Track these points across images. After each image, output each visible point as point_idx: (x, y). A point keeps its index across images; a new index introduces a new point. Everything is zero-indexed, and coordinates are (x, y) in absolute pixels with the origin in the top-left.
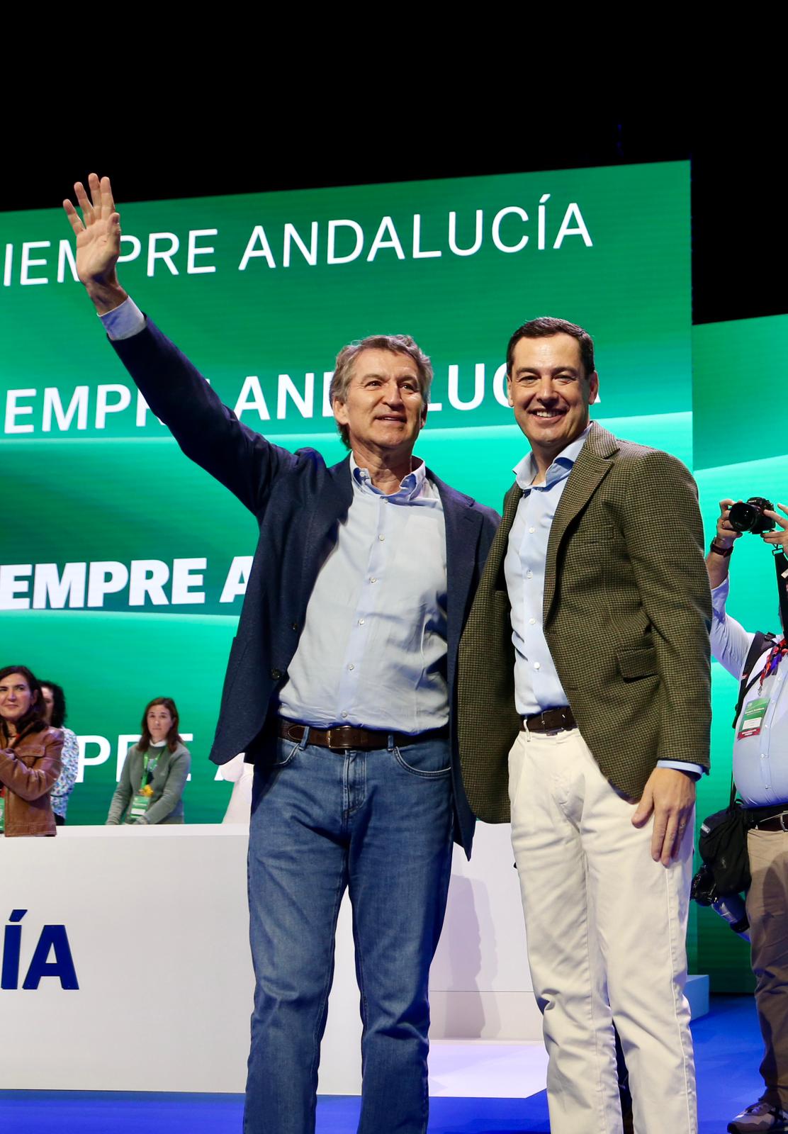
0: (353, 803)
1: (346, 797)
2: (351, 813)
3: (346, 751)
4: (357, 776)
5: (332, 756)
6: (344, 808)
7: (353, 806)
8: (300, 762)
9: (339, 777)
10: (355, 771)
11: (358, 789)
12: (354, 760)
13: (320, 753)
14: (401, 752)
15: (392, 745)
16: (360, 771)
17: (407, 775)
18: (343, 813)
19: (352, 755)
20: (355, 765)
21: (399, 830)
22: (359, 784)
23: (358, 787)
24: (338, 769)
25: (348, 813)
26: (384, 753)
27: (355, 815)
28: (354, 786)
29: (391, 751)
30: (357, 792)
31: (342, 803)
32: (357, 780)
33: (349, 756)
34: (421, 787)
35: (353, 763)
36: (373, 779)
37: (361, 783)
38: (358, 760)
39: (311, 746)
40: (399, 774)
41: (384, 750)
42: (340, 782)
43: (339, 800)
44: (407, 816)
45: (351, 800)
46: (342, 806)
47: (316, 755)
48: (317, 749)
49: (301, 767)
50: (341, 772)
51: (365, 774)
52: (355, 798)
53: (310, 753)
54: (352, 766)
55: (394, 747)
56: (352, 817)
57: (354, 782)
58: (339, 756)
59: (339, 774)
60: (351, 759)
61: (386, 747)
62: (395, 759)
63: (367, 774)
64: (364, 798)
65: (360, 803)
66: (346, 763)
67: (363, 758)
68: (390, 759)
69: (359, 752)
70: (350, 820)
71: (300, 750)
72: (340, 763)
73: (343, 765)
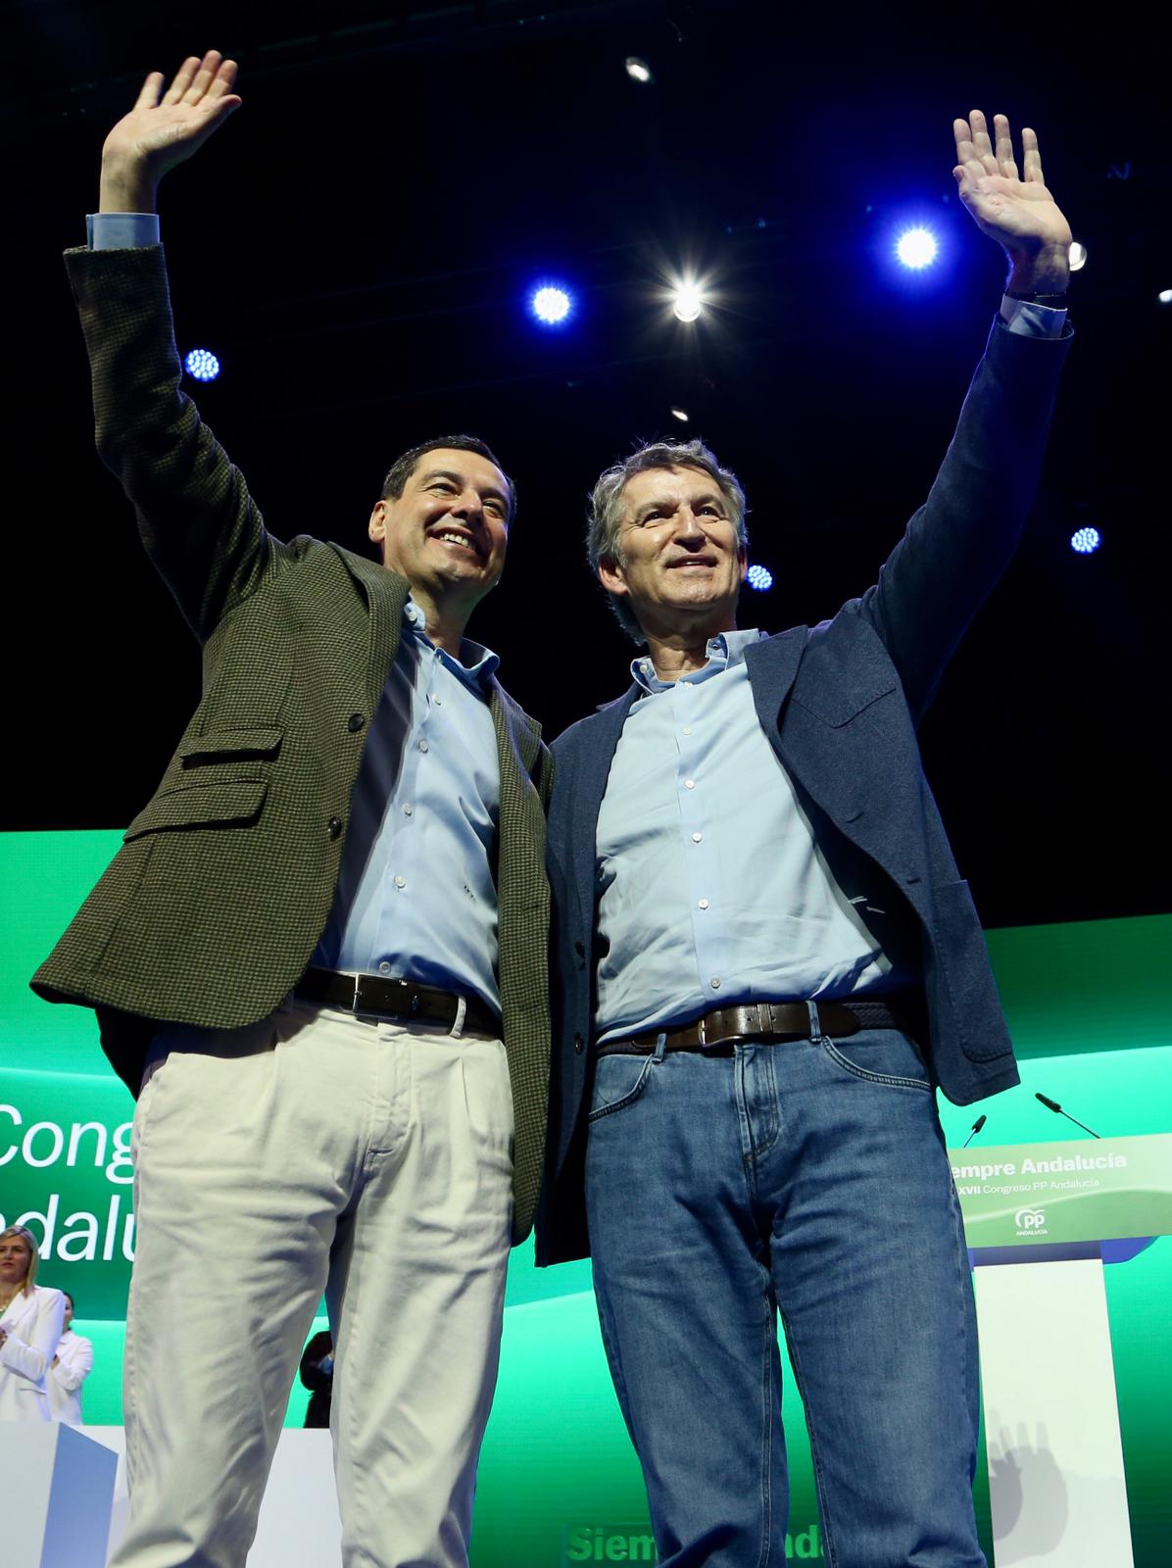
0: (758, 1137)
1: (748, 1129)
2: (758, 1157)
3: (735, 1047)
4: (761, 1088)
5: (712, 1062)
6: (745, 1150)
7: (761, 1145)
8: (657, 1084)
9: (728, 1096)
10: (757, 1083)
11: (766, 1113)
12: (752, 1060)
13: (690, 1062)
14: (836, 1043)
15: (819, 1032)
16: (765, 1080)
17: (855, 1081)
18: (744, 1157)
19: (747, 1052)
20: (756, 1070)
21: (856, 1176)
22: (766, 1103)
23: (766, 1108)
24: (725, 1083)
25: (754, 1156)
26: (805, 1046)
27: (766, 1160)
28: (757, 1107)
29: (818, 1043)
30: (763, 1117)
31: (740, 1142)
32: (762, 1094)
33: (743, 1055)
34: (884, 1099)
35: (751, 1066)
36: (794, 1091)
37: (770, 1100)
38: (759, 1061)
39: (674, 1054)
40: (838, 1081)
41: (804, 1042)
42: (733, 1103)
43: (734, 1137)
44: (870, 1150)
45: (755, 1131)
46: (740, 1148)
47: (683, 1066)
48: (684, 1057)
49: (660, 1091)
50: (732, 1086)
51: (775, 1084)
52: (761, 1128)
53: (673, 1065)
54: (749, 1072)
55: (823, 1035)
56: (761, 1165)
57: (757, 1099)
58: (724, 1061)
59: (727, 1090)
60: (746, 1059)
61: (807, 1035)
62: (827, 1056)
63: (780, 1083)
64: (776, 1127)
65: (773, 1136)
66: (738, 1067)
67: (767, 1058)
68: (817, 1056)
69: (760, 1047)
70: (759, 1171)
71: (656, 1063)
72: (726, 1072)
73: (733, 1074)
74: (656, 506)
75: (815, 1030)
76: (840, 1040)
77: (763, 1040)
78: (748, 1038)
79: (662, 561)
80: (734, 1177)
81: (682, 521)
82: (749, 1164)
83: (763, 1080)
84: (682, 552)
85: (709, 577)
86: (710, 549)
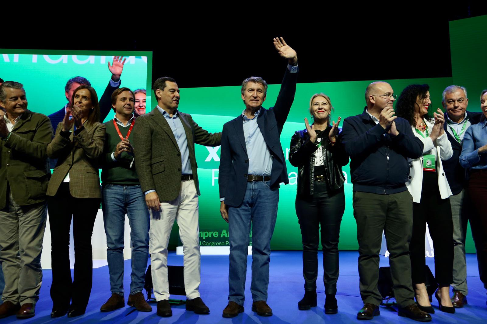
1: (252, 193)
3: (252, 181)
5: (248, 183)
6: (251, 196)
7: (254, 196)
12: (254, 184)
14: (266, 182)
17: (268, 188)
18: (251, 198)
24: (250, 186)
27: (254, 198)
36: (259, 189)
37: (256, 190)
38: (255, 184)
40: (266, 188)
42: (250, 189)
43: (250, 194)
50: (251, 187)
51: (257, 187)
52: (254, 193)
54: (253, 185)
57: (254, 189)
58: (250, 183)
61: (262, 181)
62: (265, 184)
64: (256, 193)
65: (256, 195)
66: (252, 184)
67: (256, 184)
68: (263, 184)
72: (250, 185)
73: (251, 185)
74: (251, 89)
75: (263, 180)
76: (267, 182)
77: (256, 181)
78: (254, 181)
79: (250, 99)
80: (249, 199)
81: (254, 93)
82: (252, 198)
83: (255, 187)
84: (253, 98)
85: (257, 103)
86: (258, 98)
